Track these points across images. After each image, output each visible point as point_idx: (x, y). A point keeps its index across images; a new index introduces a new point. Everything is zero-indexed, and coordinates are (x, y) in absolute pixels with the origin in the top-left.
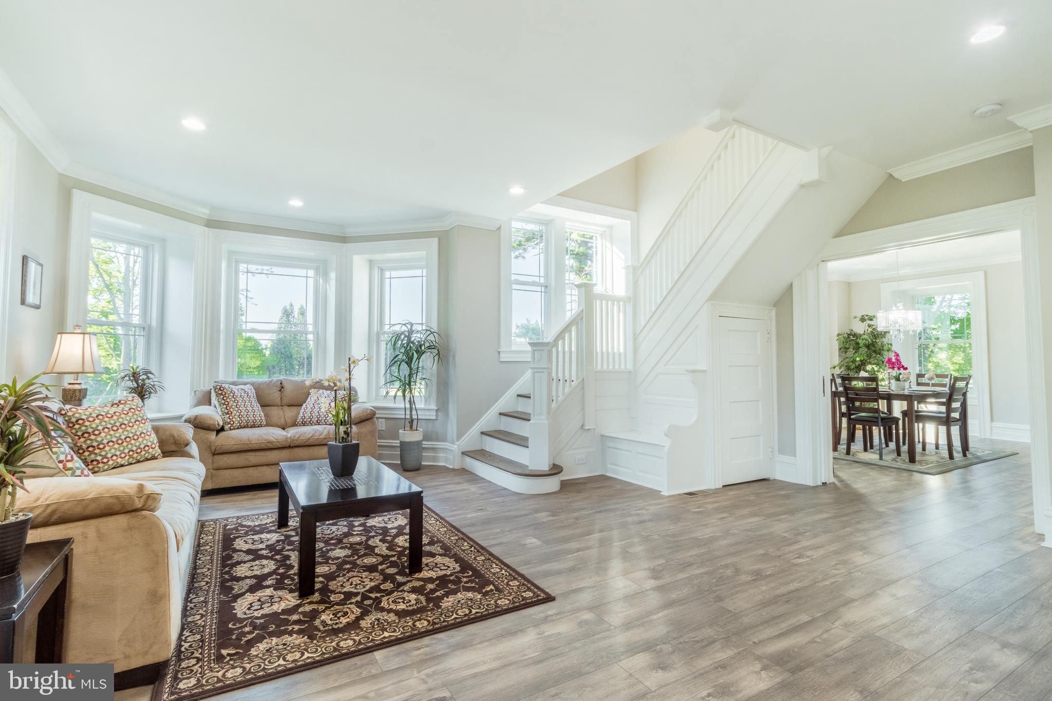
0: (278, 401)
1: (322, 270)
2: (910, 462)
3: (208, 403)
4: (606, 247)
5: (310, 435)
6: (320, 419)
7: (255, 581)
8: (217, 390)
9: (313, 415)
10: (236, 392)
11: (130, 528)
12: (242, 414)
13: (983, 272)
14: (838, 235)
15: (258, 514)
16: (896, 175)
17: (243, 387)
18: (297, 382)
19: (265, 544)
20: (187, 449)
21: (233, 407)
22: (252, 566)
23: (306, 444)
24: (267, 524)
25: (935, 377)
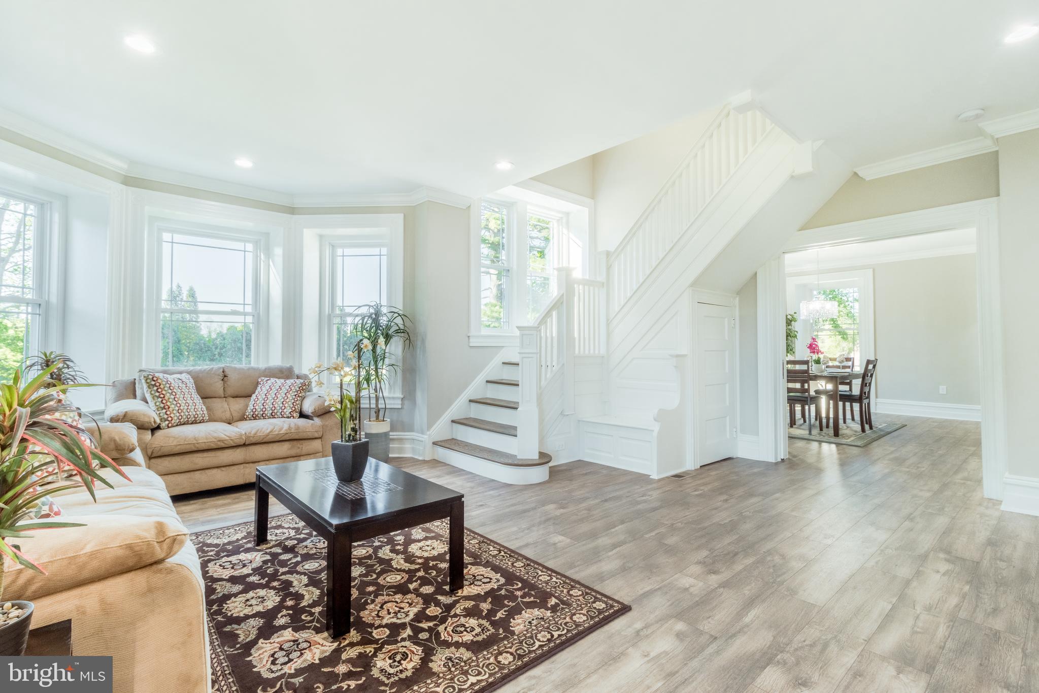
0: (221, 392)
1: (263, 244)
2: (834, 436)
3: (132, 396)
4: (562, 234)
5: (268, 431)
6: (276, 411)
7: (262, 621)
8: (148, 381)
9: (267, 407)
10: (173, 382)
11: (150, 590)
12: (182, 408)
13: (872, 269)
14: (802, 229)
15: (221, 529)
16: (860, 174)
17: (178, 376)
18: (243, 369)
19: (250, 568)
20: (132, 455)
21: (171, 400)
22: (248, 600)
23: (265, 440)
24: (238, 540)
25: (845, 360)
